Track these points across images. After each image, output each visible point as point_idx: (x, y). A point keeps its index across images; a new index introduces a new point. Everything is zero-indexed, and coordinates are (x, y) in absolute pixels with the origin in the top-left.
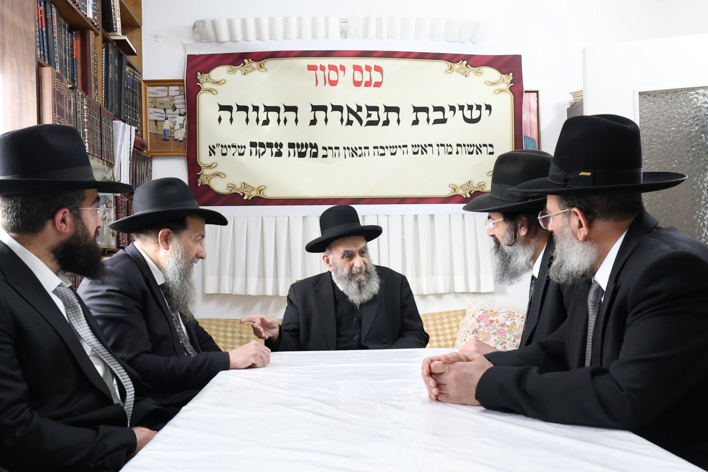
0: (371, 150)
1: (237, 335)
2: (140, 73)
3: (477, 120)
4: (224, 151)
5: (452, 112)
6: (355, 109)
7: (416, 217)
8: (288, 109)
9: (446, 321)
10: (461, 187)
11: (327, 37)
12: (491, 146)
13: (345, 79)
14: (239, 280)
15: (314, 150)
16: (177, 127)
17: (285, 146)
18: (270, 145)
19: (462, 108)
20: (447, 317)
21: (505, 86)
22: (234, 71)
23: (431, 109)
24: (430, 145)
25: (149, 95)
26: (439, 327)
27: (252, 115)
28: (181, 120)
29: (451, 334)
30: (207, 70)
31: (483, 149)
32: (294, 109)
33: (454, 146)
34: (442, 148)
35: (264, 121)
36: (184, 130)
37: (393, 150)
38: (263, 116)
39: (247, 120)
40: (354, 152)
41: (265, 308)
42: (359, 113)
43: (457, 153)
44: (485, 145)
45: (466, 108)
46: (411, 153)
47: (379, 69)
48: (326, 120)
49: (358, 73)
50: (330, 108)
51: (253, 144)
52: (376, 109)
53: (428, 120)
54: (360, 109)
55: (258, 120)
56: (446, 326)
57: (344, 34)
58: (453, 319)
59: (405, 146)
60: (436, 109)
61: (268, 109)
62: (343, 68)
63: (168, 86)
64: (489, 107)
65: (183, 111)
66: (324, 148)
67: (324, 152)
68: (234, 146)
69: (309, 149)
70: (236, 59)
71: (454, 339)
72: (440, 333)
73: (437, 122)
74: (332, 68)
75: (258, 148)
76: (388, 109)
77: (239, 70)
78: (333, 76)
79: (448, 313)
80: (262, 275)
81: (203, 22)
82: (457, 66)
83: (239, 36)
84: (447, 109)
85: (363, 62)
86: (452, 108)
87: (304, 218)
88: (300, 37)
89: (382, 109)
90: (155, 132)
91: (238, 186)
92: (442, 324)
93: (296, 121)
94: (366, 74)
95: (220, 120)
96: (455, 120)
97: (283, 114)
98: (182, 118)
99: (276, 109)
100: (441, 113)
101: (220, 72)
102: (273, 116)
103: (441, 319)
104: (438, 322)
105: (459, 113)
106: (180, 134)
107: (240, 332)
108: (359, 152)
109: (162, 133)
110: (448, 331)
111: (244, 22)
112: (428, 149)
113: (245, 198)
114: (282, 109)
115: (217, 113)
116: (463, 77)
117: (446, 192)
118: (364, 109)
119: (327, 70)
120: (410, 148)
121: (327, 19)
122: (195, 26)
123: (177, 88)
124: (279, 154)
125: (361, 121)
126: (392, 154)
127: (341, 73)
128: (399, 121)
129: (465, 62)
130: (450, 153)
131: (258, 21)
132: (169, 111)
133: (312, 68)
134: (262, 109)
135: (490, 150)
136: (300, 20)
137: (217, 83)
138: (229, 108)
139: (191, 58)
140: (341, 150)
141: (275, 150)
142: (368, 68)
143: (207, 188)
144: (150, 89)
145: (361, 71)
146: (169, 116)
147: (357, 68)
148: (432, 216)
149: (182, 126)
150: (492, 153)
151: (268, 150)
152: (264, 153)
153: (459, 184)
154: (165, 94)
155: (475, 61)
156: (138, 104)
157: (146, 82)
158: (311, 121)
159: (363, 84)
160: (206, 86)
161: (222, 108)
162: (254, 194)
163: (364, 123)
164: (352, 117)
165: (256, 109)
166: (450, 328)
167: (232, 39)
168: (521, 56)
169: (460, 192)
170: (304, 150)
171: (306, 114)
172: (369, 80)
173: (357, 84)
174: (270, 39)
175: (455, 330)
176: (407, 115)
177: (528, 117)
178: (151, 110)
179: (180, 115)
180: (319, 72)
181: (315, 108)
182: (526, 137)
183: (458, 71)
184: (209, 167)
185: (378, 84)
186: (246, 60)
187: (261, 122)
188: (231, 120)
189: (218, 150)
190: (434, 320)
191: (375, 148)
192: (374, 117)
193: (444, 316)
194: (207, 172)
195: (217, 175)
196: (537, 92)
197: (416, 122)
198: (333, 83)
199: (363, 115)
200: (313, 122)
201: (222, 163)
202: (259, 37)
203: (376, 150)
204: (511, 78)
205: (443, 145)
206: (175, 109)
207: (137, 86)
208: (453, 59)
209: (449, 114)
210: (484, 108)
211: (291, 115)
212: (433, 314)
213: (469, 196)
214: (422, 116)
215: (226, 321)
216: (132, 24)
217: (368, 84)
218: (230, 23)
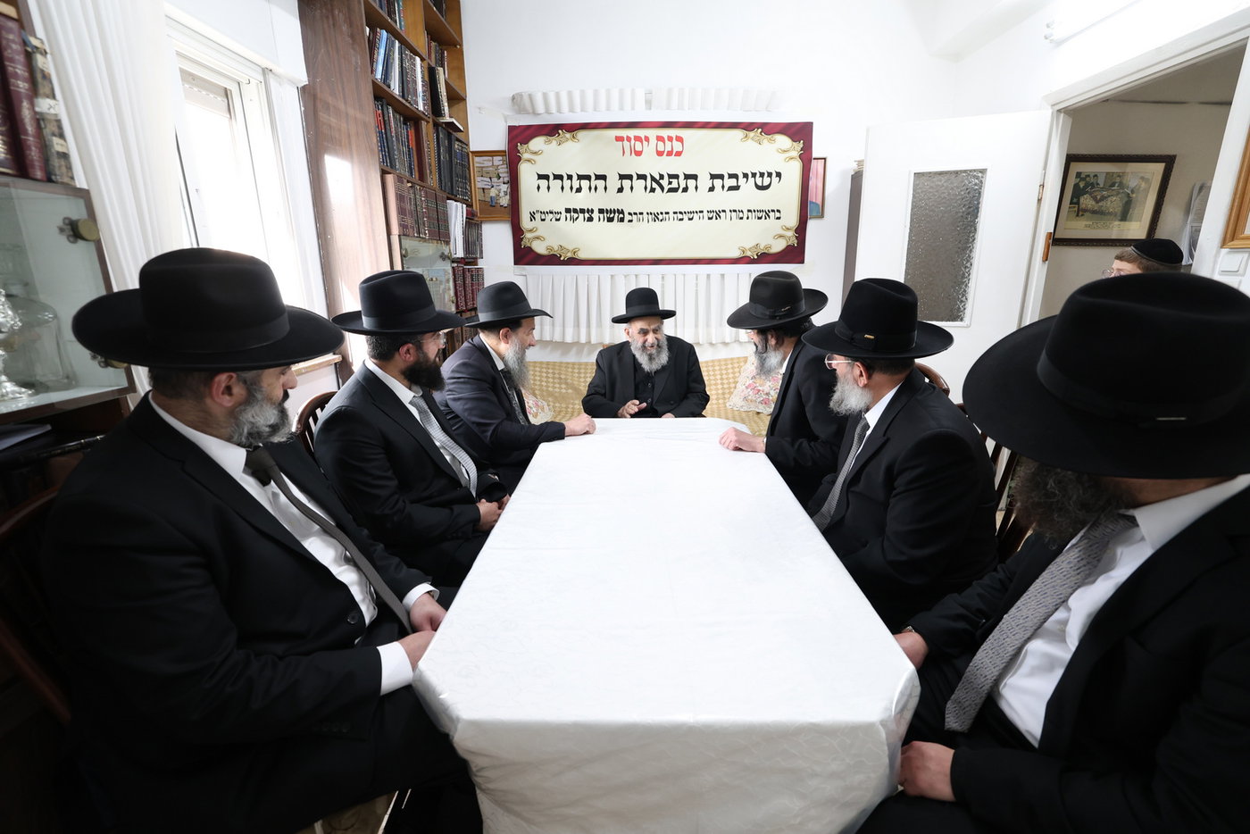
0: (671, 215)
1: (557, 376)
2: (467, 145)
3: (767, 187)
4: (543, 217)
5: (745, 179)
6: (658, 178)
7: (708, 276)
8: (598, 177)
9: (730, 366)
10: (750, 249)
11: (633, 109)
12: (779, 211)
13: (649, 150)
14: (558, 329)
15: (621, 216)
16: (502, 194)
17: (596, 212)
18: (582, 211)
19: (754, 175)
20: (732, 364)
21: (795, 154)
22: (550, 142)
23: (726, 176)
24: (724, 211)
25: (476, 165)
26: (724, 372)
27: (567, 183)
28: (505, 188)
29: (733, 378)
30: (526, 141)
31: (771, 214)
32: (603, 177)
33: (745, 212)
34: (734, 214)
35: (577, 189)
36: (508, 197)
37: (691, 215)
38: (576, 184)
39: (562, 188)
40: (656, 217)
41: (579, 352)
42: (661, 181)
43: (748, 218)
44: (773, 211)
45: (758, 175)
46: (706, 218)
47: (680, 139)
48: (632, 188)
49: (660, 143)
50: (635, 177)
51: (568, 211)
52: (676, 177)
53: (723, 187)
54: (662, 177)
55: (571, 188)
56: (730, 371)
57: (649, 103)
58: (736, 365)
59: (701, 212)
60: (731, 176)
61: (580, 177)
62: (647, 139)
63: (492, 156)
64: (779, 175)
65: (506, 179)
66: (630, 214)
67: (630, 218)
68: (551, 213)
69: (617, 214)
70: (551, 130)
71: (736, 382)
72: (724, 376)
73: (731, 188)
74: (638, 139)
75: (572, 214)
76: (687, 177)
77: (554, 141)
78: (638, 147)
79: (732, 359)
80: (577, 324)
81: (520, 95)
82: (752, 134)
83: (553, 109)
84: (741, 176)
85: (665, 133)
86: (746, 176)
87: (612, 276)
88: (608, 109)
89: (682, 177)
90: (483, 199)
91: (556, 248)
92: (726, 369)
93: (606, 188)
94: (668, 144)
95: (539, 188)
96: (747, 187)
97: (594, 182)
98: (506, 186)
99: (588, 178)
100: (735, 180)
101: (537, 143)
102: (585, 183)
103: (726, 365)
104: (724, 367)
105: (751, 180)
106: (505, 201)
107: (560, 374)
108: (660, 217)
109: (489, 200)
110: (731, 376)
111: (558, 95)
112: (722, 214)
113: (562, 259)
114: (593, 178)
115: (535, 182)
116: (757, 145)
117: (736, 254)
118: (666, 177)
119: (633, 141)
120: (705, 213)
121: (633, 91)
122: (513, 98)
123: (501, 158)
124: (590, 219)
125: (662, 189)
126: (690, 219)
127: (645, 143)
128: (696, 188)
129: (760, 130)
130: (741, 218)
131: (570, 94)
132: (495, 180)
133: (619, 139)
134: (575, 177)
135: (778, 215)
136: (608, 91)
137: (535, 153)
138: (546, 177)
139: (511, 129)
140: (645, 215)
141: (587, 215)
142: (670, 139)
143: (530, 249)
144: (477, 159)
145: (664, 141)
146: (495, 184)
147: (660, 139)
148: (723, 276)
149: (506, 193)
150: (778, 218)
151: (581, 215)
152: (577, 218)
153: (747, 247)
154: (490, 164)
155: (768, 129)
156: (468, 176)
157: (473, 152)
158: (619, 189)
159: (665, 153)
160: (525, 156)
161: (541, 177)
162: (569, 255)
163: (666, 190)
164: (655, 185)
165: (570, 177)
166: (734, 373)
167: (548, 112)
168: (812, 123)
169: (749, 254)
170: (612, 216)
171: (614, 182)
172: (670, 149)
173: (660, 154)
174: (582, 111)
175: (737, 375)
176: (705, 182)
177: (814, 183)
178: (479, 179)
179: (504, 183)
180: (626, 142)
181: (622, 177)
182: (812, 202)
183: (752, 139)
184: (531, 231)
185: (679, 154)
186: (560, 131)
187: (574, 190)
188: (549, 188)
189: (538, 216)
190: (720, 365)
191: (675, 213)
192: (674, 185)
193: (729, 362)
194: (528, 235)
195: (538, 238)
196: (825, 159)
197: (712, 189)
198: (638, 154)
199: (665, 182)
200: (621, 190)
201: (542, 228)
202: (572, 110)
203: (675, 215)
204: (801, 145)
205: (735, 211)
206: (499, 177)
207: (466, 156)
208: (748, 127)
209: (742, 181)
210: (774, 175)
211: (601, 183)
212: (719, 361)
213: (756, 257)
214: (718, 183)
215: (548, 363)
216: (457, 98)
217: (670, 154)
218: (545, 96)
